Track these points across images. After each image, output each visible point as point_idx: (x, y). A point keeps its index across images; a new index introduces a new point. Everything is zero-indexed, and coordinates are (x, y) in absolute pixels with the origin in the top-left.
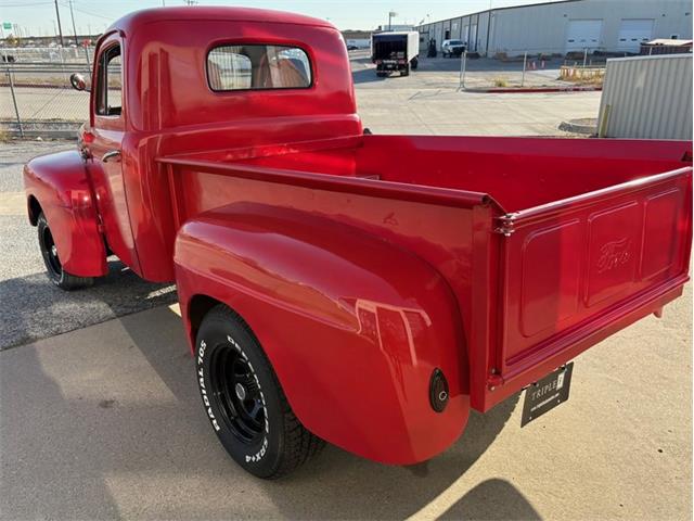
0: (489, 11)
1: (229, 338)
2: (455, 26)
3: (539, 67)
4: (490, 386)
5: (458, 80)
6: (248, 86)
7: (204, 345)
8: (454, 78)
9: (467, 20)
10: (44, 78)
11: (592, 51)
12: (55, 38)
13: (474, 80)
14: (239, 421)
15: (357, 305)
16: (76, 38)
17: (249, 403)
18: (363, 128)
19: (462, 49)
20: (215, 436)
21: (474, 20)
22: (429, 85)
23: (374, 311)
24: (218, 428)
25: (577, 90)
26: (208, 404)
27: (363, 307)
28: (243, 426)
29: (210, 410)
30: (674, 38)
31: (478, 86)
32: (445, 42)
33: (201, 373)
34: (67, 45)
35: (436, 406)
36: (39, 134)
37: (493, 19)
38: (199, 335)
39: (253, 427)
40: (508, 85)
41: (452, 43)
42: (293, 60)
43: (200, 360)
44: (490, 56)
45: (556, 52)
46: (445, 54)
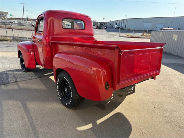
0: (126, 19)
1: (64, 78)
2: (118, 22)
3: (137, 33)
4: (117, 85)
5: (118, 34)
6: (70, 28)
7: (59, 80)
8: (117, 34)
9: (121, 21)
10: (20, 27)
11: (149, 30)
12: (22, 19)
13: (122, 34)
14: (65, 97)
15: (92, 69)
16: (27, 19)
17: (68, 93)
18: (95, 39)
19: (120, 27)
20: (59, 100)
21: (123, 21)
22: (111, 35)
23: (95, 70)
24: (60, 98)
25: (146, 38)
26: (58, 93)
27: (93, 69)
28: (66, 98)
29: (59, 95)
30: (168, 28)
31: (123, 36)
32: (116, 25)
33: (57, 86)
34: (25, 20)
35: (107, 89)
36: (18, 40)
37: (127, 21)
38: (58, 78)
39: (68, 98)
40: (130, 36)
41: (117, 26)
42: (81, 24)
43: (58, 83)
44: (126, 29)
45: (141, 29)
46: (116, 28)
